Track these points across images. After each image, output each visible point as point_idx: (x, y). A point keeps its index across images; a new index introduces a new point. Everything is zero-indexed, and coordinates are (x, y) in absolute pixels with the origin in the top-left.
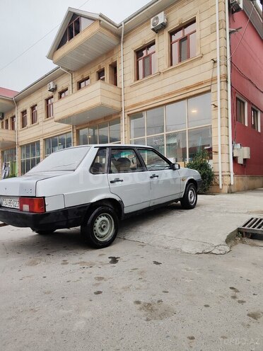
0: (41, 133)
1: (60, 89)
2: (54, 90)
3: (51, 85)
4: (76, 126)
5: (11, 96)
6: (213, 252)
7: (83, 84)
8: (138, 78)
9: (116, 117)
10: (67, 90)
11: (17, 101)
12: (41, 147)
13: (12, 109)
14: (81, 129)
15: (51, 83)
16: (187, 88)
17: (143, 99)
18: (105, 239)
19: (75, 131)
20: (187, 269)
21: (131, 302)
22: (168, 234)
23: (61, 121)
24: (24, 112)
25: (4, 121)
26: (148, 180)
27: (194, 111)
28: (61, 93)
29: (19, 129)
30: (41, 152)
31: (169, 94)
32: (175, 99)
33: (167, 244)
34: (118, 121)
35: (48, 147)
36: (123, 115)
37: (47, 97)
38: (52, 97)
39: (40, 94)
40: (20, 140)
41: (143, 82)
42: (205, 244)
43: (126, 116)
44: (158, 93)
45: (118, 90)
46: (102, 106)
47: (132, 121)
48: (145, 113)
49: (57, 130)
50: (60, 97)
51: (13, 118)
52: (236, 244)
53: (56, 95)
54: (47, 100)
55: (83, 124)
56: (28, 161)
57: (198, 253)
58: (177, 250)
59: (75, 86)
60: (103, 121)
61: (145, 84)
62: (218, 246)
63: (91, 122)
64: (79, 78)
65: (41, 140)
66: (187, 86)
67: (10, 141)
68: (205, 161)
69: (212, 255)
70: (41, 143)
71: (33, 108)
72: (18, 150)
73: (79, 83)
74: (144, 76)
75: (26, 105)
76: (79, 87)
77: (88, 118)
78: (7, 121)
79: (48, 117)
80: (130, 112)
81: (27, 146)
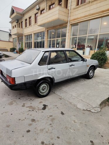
0: (33, 30)
1: (41, 9)
2: (38, 9)
3: (37, 7)
4: (47, 28)
5: (21, 12)
6: (91, 111)
7: (51, 7)
8: (78, 4)
9: (65, 25)
10: (44, 9)
11: (23, 15)
12: (33, 37)
13: (21, 18)
14: (49, 30)
15: (37, 6)
16: (103, 12)
17: (79, 16)
18: (44, 94)
19: (46, 31)
20: (74, 121)
21: (40, 142)
22: (74, 94)
23: (40, 26)
24: (26, 20)
25: (18, 23)
26: (69, 67)
27: (105, 23)
28: (41, 11)
29: (24, 27)
30: (33, 39)
31: (93, 14)
32: (95, 17)
33: (71, 101)
34: (66, 27)
35: (35, 37)
36: (68, 25)
37: (35, 13)
38: (38, 13)
39: (33, 11)
40: (25, 33)
41: (80, 7)
42: (89, 105)
43: (70, 25)
44: (87, 14)
45: (68, 10)
46: (58, 20)
47: (72, 27)
48: (79, 24)
49: (39, 30)
50: (41, 13)
51: (22, 22)
52: (105, 106)
53: (39, 12)
54: (35, 14)
55: (50, 28)
56: (28, 43)
57: (84, 110)
58: (75, 105)
59: (48, 7)
60: (59, 27)
61: (81, 8)
62: (95, 107)
63: (53, 27)
64: (50, 3)
65: (33, 34)
66: (102, 10)
67: (21, 33)
68: (105, 51)
69: (90, 113)
70: (33, 35)
71: (30, 18)
72: (24, 37)
73: (50, 6)
74: (81, 3)
75: (27, 17)
76: (50, 9)
77: (52, 25)
78: (20, 23)
79: (35, 23)
80: (72, 23)
81: (27, 36)
